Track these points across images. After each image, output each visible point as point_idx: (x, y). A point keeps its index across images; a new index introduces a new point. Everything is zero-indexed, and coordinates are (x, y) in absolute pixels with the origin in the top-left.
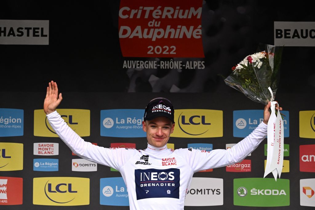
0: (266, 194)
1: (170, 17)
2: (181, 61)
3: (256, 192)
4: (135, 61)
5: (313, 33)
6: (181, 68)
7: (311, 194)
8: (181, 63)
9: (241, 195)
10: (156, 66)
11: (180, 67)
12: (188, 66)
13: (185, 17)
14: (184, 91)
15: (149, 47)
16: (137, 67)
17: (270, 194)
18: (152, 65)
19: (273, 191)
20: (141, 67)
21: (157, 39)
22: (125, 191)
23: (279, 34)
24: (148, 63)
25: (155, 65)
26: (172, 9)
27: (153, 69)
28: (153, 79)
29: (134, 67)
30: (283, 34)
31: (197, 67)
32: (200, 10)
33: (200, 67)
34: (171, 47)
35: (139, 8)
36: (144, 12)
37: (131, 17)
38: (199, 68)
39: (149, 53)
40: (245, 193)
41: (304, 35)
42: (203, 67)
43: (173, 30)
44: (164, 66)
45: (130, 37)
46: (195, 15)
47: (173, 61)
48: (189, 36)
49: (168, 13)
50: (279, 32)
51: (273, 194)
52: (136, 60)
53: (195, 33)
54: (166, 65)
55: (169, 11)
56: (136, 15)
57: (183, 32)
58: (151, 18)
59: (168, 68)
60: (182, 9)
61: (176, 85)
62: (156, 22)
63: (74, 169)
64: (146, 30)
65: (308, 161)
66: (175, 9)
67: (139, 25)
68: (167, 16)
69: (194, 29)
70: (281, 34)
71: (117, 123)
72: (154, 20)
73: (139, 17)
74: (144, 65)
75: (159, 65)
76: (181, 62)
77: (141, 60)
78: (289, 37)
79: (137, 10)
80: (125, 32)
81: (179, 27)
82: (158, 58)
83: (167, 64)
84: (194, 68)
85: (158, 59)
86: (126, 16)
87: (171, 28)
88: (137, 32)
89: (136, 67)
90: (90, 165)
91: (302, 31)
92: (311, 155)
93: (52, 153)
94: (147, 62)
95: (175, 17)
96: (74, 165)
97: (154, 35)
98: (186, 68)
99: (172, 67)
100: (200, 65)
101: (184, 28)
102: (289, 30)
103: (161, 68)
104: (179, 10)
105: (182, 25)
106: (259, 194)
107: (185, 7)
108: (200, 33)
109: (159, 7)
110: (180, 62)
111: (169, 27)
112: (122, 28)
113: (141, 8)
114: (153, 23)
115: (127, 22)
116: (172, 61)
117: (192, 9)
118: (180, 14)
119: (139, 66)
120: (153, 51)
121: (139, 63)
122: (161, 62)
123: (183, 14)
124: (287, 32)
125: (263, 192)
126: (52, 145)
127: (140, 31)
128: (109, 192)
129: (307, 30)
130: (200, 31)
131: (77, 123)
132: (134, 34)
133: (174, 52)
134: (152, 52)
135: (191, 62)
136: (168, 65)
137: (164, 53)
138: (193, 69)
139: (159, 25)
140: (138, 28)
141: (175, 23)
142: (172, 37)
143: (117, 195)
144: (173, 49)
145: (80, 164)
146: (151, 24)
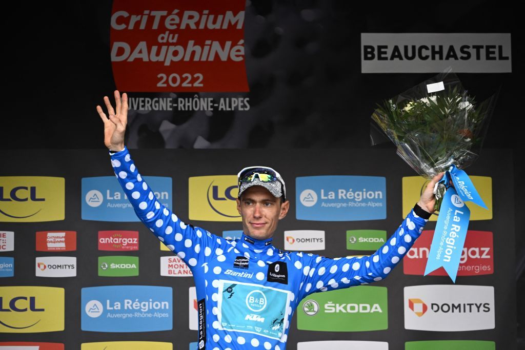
0: (349, 311)
1: (193, 27)
2: (211, 97)
3: (333, 309)
4: (137, 99)
5: (423, 50)
6: (212, 109)
7: (421, 311)
8: (211, 102)
9: (309, 313)
10: (171, 107)
11: (209, 107)
12: (223, 105)
13: (217, 26)
14: (216, 146)
15: (159, 76)
16: (141, 109)
17: (356, 311)
18: (165, 105)
19: (361, 305)
20: (146, 109)
21: (172, 62)
22: (121, 308)
23: (369, 53)
24: (157, 102)
25: (169, 104)
26: (196, 15)
27: (167, 111)
28: (166, 127)
29: (135, 108)
30: (376, 53)
31: (236, 108)
32: (241, 15)
33: (242, 107)
34: (196, 76)
35: (143, 12)
36: (151, 19)
37: (131, 27)
38: (240, 109)
39: (160, 85)
40: (316, 309)
41: (410, 55)
42: (246, 107)
43: (198, 49)
44: (184, 106)
45: (129, 60)
46: (233, 23)
47: (199, 98)
48: (224, 58)
49: (190, 20)
50: (369, 50)
51: (361, 311)
52: (139, 97)
53: (235, 52)
54: (187, 104)
55: (191, 17)
56: (138, 23)
57: (214, 50)
58: (162, 29)
59: (191, 109)
60: (212, 14)
61: (203, 137)
62: (171, 36)
63: (39, 273)
64: (154, 49)
65: (417, 257)
66: (201, 14)
67: (143, 40)
68: (188, 25)
69: (232, 46)
70: (372, 53)
71: (109, 198)
72: (167, 33)
73: (142, 26)
74: (151, 105)
75: (175, 105)
76: (212, 99)
77: (147, 97)
78: (386, 59)
79: (139, 17)
80: (121, 51)
81: (208, 42)
82: (174, 93)
83: (189, 102)
84: (233, 109)
85: (174, 96)
86: (123, 26)
87: (195, 45)
88: (140, 52)
89: (138, 108)
90: (64, 267)
91: (406, 48)
92: (423, 247)
93: (4, 247)
94: (157, 99)
95: (202, 26)
96: (39, 266)
97: (167, 57)
98: (220, 109)
99: (196, 107)
100: (242, 104)
101: (216, 45)
102: (386, 47)
103: (179, 109)
104: (208, 15)
105: (213, 40)
106: (338, 311)
107: (217, 11)
108: (242, 53)
109: (176, 11)
110: (210, 99)
111: (191, 43)
112: (116, 45)
113: (146, 12)
114: (166, 36)
115: (123, 36)
116: (196, 97)
117: (229, 14)
118: (209, 22)
119: (143, 106)
120: (167, 82)
121: (143, 101)
122: (180, 99)
123: (214, 22)
124: (383, 50)
125: (345, 308)
126: (3, 235)
127: (145, 50)
128: (96, 310)
129: (414, 47)
130: (242, 48)
131: (43, 200)
132: (136, 55)
133: (200, 83)
134: (164, 83)
135: (227, 99)
136: (190, 104)
137: (185, 85)
138: (231, 111)
139: (175, 41)
140: (142, 45)
141: (201, 36)
142: (196, 59)
143: (109, 315)
144: (198, 78)
145: (49, 265)
146: (163, 38)
